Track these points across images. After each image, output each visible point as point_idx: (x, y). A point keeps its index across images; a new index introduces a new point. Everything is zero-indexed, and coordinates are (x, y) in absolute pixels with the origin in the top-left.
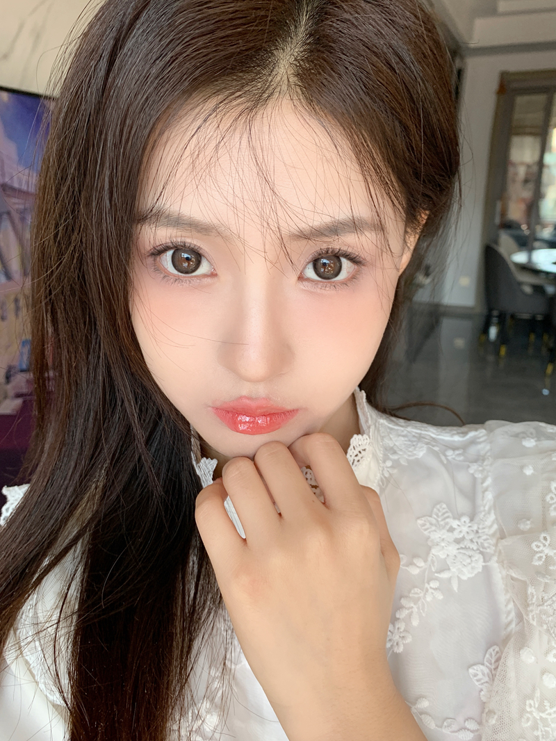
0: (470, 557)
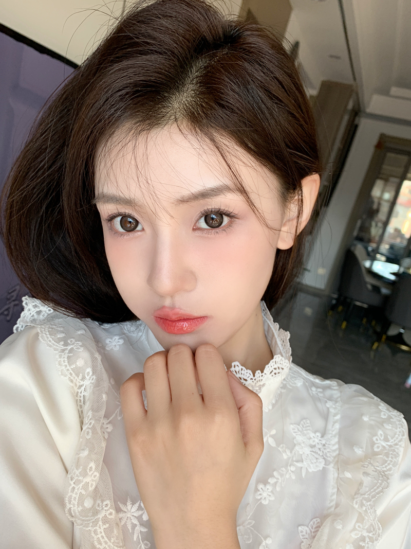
0: (317, 459)
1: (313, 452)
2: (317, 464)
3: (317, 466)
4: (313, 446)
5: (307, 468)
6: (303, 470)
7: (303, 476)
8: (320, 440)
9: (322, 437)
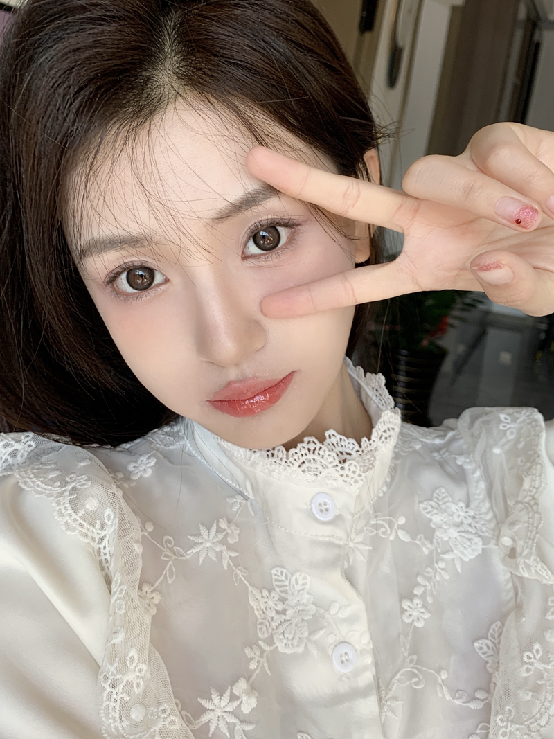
1: (462, 531)
2: (473, 547)
3: (473, 550)
4: (458, 525)
5: (461, 558)
6: (456, 563)
7: (459, 570)
8: (466, 512)
9: (467, 506)
